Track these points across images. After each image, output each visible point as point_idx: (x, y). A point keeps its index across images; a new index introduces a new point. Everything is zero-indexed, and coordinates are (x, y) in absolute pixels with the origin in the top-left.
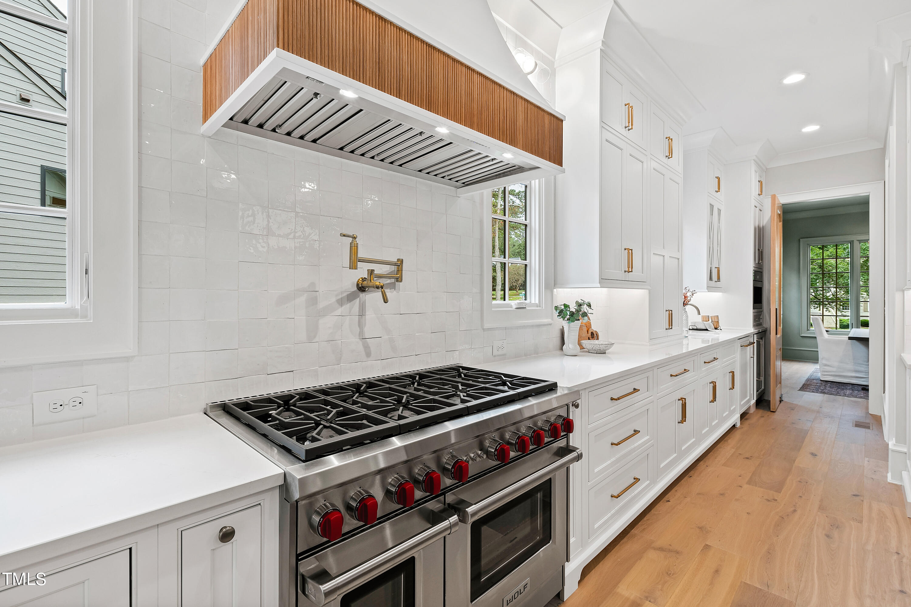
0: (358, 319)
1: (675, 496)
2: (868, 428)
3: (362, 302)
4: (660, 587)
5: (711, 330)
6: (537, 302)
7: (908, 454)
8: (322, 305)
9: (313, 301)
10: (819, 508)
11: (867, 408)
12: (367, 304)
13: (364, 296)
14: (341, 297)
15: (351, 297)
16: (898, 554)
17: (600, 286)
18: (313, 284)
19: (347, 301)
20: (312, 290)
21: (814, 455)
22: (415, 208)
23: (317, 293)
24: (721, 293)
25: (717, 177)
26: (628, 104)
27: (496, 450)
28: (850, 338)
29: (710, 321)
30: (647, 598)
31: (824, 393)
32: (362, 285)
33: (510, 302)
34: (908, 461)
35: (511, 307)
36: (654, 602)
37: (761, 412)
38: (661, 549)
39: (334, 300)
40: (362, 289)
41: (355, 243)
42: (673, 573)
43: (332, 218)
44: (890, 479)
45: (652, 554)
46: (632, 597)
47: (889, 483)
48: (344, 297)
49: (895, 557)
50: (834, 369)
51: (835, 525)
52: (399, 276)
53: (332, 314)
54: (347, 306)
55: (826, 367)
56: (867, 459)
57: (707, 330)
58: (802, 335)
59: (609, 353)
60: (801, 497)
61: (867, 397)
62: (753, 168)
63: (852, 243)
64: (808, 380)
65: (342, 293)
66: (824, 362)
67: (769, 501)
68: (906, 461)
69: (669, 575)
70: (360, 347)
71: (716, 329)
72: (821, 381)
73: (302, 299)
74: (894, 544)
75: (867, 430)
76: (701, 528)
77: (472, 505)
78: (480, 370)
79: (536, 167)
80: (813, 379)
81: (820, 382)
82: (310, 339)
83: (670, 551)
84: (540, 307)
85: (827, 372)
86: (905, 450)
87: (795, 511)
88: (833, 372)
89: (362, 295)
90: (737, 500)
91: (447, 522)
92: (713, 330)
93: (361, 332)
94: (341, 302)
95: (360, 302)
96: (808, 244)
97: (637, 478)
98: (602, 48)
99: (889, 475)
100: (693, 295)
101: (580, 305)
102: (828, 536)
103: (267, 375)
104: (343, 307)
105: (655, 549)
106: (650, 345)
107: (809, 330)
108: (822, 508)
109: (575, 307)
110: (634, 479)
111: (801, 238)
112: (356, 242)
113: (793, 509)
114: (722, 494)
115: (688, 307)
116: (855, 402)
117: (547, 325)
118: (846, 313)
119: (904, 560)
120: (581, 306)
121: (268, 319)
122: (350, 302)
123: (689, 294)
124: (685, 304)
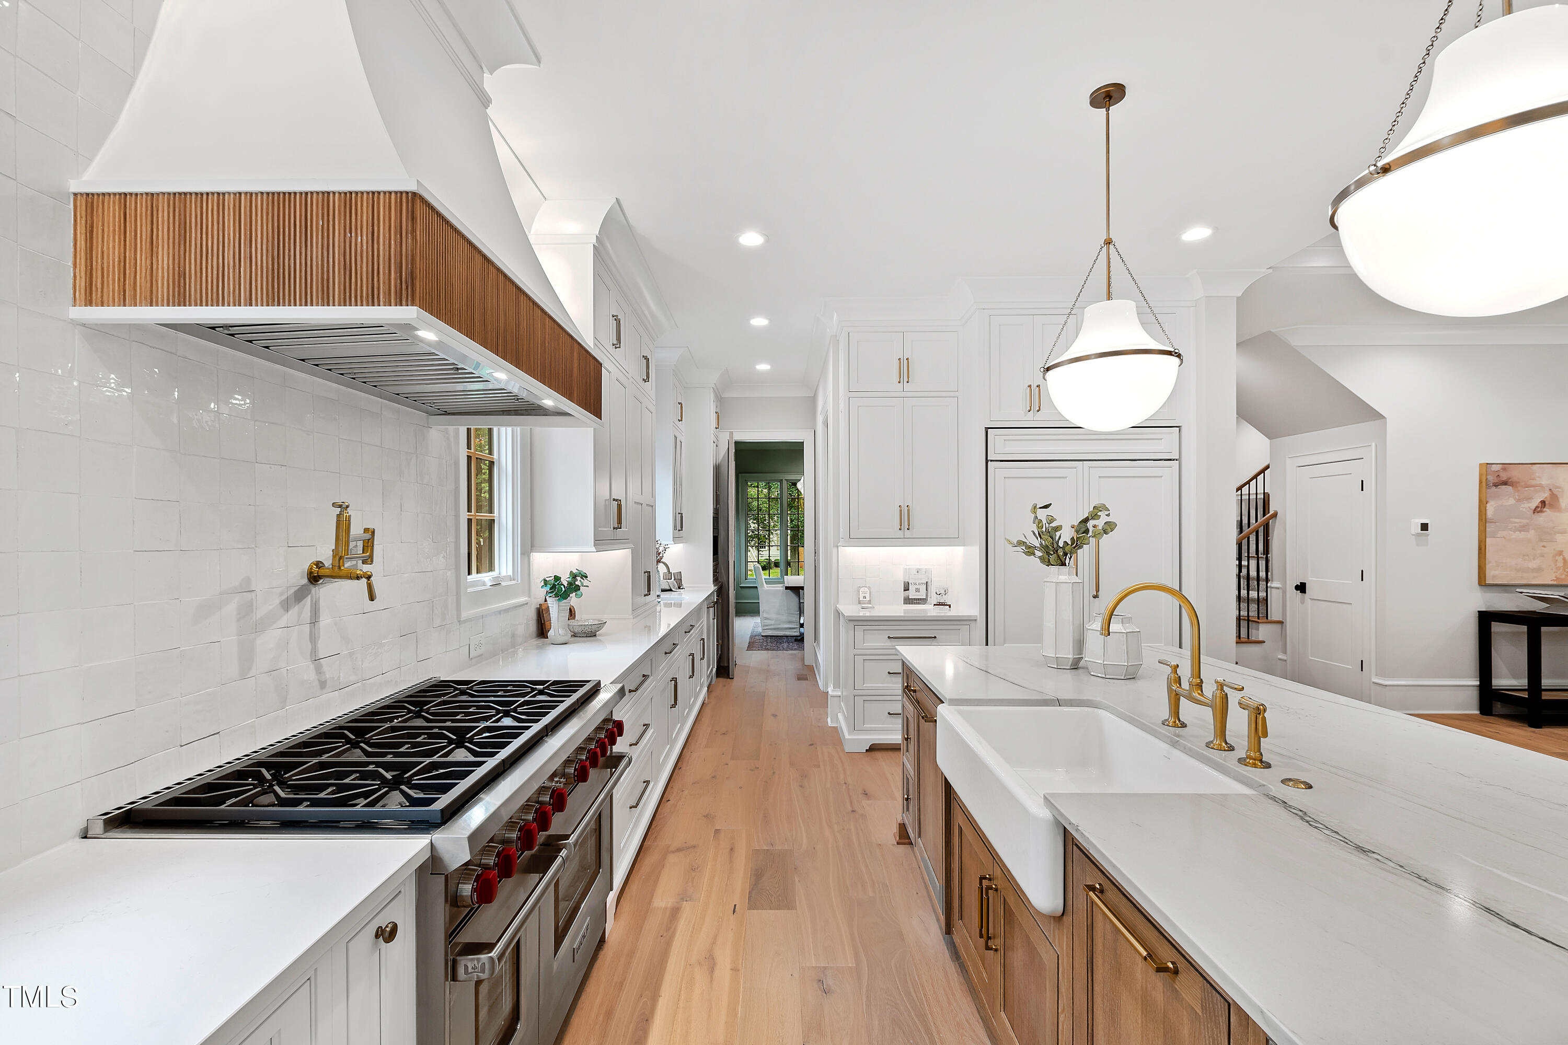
0: (308, 630)
1: (673, 793)
2: (807, 679)
3: (314, 601)
4: (690, 884)
5: (676, 590)
6: (510, 573)
7: (841, 697)
8: (261, 611)
9: (247, 609)
10: (790, 764)
11: (803, 660)
12: (322, 604)
13: (317, 590)
14: (286, 596)
15: (300, 595)
16: (845, 783)
17: (596, 551)
18: (248, 580)
19: (295, 602)
20: (246, 588)
21: (775, 716)
22: (379, 446)
23: (253, 594)
24: (682, 544)
25: (679, 403)
26: (617, 316)
27: (575, 770)
28: (787, 588)
29: (673, 578)
30: (682, 899)
31: (767, 649)
32: (318, 573)
33: (479, 575)
34: (842, 703)
35: (484, 584)
36: (690, 900)
37: (721, 680)
38: (679, 850)
39: (276, 601)
40: (314, 578)
41: (346, 516)
42: (696, 867)
43: (273, 466)
44: (830, 724)
45: (672, 858)
46: (670, 905)
47: (830, 727)
48: (290, 595)
49: (844, 786)
50: (773, 622)
51: (804, 776)
52: (368, 554)
53: (275, 626)
54: (294, 611)
55: (766, 621)
56: (812, 709)
57: (671, 590)
58: (741, 586)
59: (599, 635)
60: (775, 759)
61: (802, 648)
62: (712, 395)
63: (781, 481)
64: (752, 637)
65: (288, 588)
66: (765, 615)
67: (753, 770)
68: (840, 703)
69: (694, 870)
70: (311, 675)
71: (679, 588)
72: (762, 636)
73: (231, 608)
74: (842, 777)
75: (806, 682)
76: (706, 816)
77: (570, 835)
78: (481, 681)
79: (563, 411)
80: (756, 636)
81: (762, 638)
82: (244, 675)
83: (687, 848)
84: (514, 580)
85: (767, 626)
86: (839, 694)
87: (774, 773)
88: (771, 625)
89: (314, 590)
90: (728, 778)
91: (559, 858)
92: (677, 590)
93: (314, 650)
94: (286, 605)
95: (312, 601)
96: (746, 480)
97: (647, 781)
98: (596, 245)
99: (829, 720)
100: (665, 550)
101: (574, 576)
102: (801, 786)
103: (179, 747)
104: (290, 613)
105: (673, 852)
106: (633, 618)
107: (747, 579)
108: (792, 764)
109: (568, 580)
110: (644, 782)
111: (740, 473)
112: (348, 513)
113: (772, 771)
114: (713, 777)
115: (661, 565)
116: (792, 655)
117: (524, 604)
118: (764, 552)
119: (850, 787)
120: (576, 577)
121: (181, 649)
122: (298, 603)
123: (661, 549)
124: (659, 561)
